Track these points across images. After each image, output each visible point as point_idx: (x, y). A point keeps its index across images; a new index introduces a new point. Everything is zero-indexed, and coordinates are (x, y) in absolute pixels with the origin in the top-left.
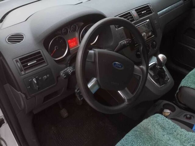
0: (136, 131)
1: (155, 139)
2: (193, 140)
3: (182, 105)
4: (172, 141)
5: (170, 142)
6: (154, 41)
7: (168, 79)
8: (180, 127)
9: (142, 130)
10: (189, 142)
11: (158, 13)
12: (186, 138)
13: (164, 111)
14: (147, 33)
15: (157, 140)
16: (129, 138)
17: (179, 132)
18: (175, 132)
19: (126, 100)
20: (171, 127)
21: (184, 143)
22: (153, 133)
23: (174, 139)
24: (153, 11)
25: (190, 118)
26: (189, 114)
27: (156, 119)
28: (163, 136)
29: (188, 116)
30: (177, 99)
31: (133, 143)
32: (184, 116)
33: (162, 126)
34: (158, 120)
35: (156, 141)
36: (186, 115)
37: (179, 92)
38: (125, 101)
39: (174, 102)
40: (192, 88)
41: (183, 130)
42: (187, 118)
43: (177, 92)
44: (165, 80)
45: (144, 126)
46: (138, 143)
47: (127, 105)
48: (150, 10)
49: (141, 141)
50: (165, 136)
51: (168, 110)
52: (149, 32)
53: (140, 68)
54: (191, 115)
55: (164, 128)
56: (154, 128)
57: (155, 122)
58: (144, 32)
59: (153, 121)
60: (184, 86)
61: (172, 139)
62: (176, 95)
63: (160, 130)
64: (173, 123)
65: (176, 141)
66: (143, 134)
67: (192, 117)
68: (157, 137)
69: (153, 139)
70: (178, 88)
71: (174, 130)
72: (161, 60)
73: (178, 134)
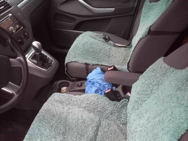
0: (39, 117)
1: (58, 115)
2: (86, 100)
3: (74, 79)
4: (72, 109)
5: (70, 111)
6: (26, 32)
7: (51, 62)
8: (74, 95)
9: (44, 113)
10: (84, 103)
11: (18, 6)
12: (81, 101)
13: (62, 90)
14: (14, 26)
15: (59, 114)
16: (35, 126)
17: (74, 99)
18: (71, 100)
19: (15, 93)
20: (67, 99)
21: (81, 105)
22: (55, 111)
23: (73, 106)
24: (12, 5)
25: (81, 85)
26: (79, 83)
27: (53, 98)
28: (63, 109)
29: (80, 84)
30: (68, 75)
31: (40, 128)
32: (77, 86)
33: (60, 102)
34: (55, 98)
35: (58, 116)
36: (78, 85)
37: (67, 69)
38: (14, 95)
39: (67, 79)
40: (74, 62)
41: (76, 96)
42: (79, 86)
43: (66, 69)
44: (49, 62)
45: (45, 109)
46: (44, 126)
47: (17, 97)
48: (9, 5)
49: (46, 122)
50: (65, 108)
51: (65, 87)
52: (16, 25)
53: (16, 59)
54: (81, 83)
55: (62, 102)
56: (54, 106)
57: (54, 101)
58: (10, 26)
59: (52, 101)
60: (68, 63)
61: (71, 108)
62: (66, 72)
63: (59, 105)
64: (67, 95)
65: (74, 107)
66: (46, 115)
67: (82, 84)
68: (58, 112)
69: (56, 115)
70: (65, 66)
71: (70, 100)
72: (37, 47)
73: (74, 101)
